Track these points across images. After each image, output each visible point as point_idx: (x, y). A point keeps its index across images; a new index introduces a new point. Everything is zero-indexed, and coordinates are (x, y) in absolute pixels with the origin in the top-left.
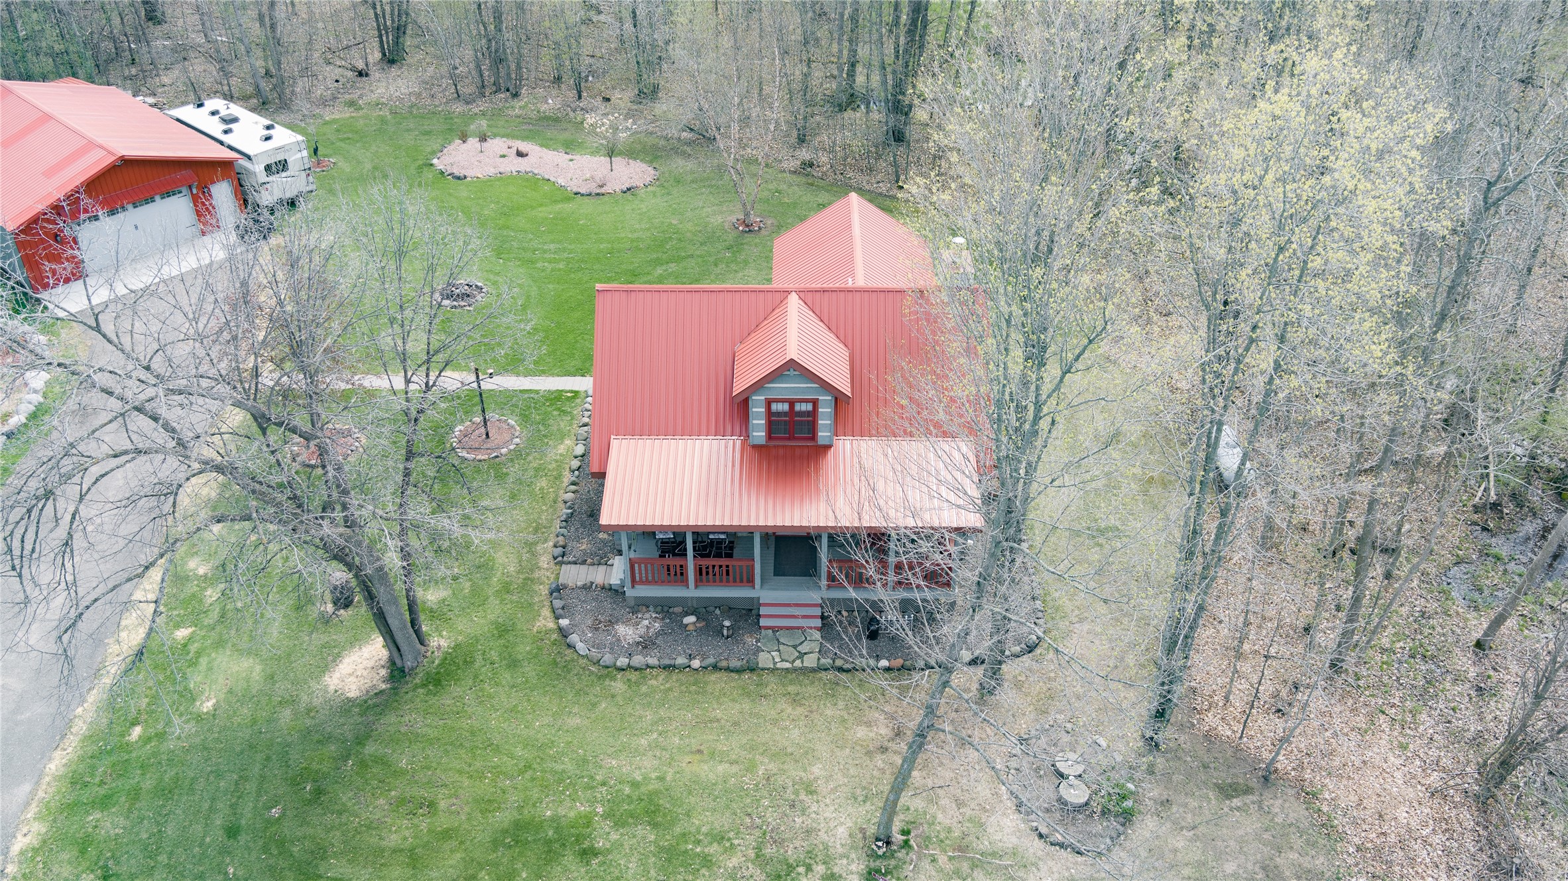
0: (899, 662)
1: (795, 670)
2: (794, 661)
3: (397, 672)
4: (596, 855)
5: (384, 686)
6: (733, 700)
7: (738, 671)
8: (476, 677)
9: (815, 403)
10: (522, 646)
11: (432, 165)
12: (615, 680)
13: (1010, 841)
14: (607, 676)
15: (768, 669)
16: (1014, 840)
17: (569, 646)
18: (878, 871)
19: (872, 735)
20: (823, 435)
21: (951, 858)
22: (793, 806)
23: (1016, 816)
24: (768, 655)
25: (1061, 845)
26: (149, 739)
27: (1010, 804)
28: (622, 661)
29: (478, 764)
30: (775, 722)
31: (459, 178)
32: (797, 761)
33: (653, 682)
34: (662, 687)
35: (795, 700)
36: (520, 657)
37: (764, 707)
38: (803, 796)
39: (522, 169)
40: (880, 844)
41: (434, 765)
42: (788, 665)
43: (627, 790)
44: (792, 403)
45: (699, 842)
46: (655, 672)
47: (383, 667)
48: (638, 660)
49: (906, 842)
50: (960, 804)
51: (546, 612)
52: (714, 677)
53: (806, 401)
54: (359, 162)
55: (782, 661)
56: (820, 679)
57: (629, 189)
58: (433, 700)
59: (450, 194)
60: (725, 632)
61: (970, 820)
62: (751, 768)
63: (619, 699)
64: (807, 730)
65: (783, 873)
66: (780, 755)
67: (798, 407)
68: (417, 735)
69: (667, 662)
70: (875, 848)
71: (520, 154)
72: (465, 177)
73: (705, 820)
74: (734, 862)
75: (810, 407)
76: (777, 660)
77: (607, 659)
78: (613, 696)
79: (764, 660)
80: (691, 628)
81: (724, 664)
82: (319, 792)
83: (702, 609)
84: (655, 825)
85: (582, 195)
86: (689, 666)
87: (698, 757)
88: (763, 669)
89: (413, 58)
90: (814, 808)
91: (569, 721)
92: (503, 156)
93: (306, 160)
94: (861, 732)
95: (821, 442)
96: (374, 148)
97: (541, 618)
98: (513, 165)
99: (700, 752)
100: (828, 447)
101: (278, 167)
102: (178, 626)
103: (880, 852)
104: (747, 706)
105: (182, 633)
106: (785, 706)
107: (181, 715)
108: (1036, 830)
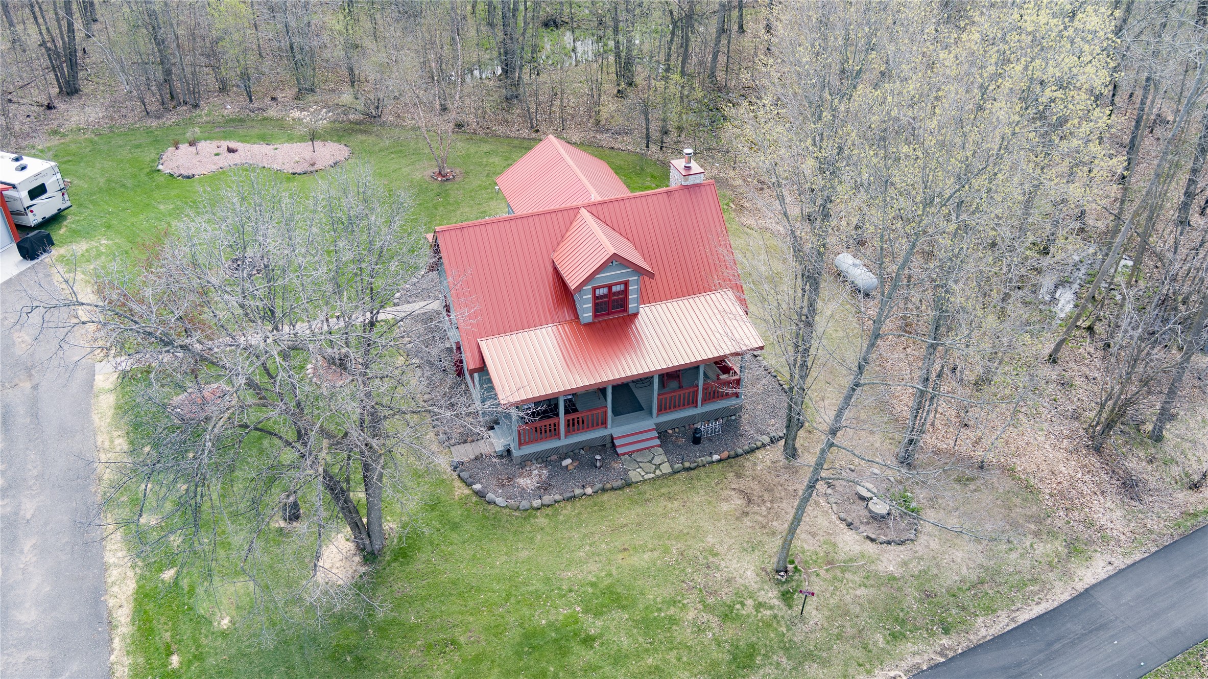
0: (725, 454)
1: (659, 477)
2: (654, 472)
3: (369, 555)
4: (594, 640)
5: (363, 569)
6: (628, 509)
7: (619, 488)
8: (432, 543)
9: (626, 284)
10: (454, 512)
11: (158, 170)
12: (537, 517)
13: (857, 549)
14: (529, 516)
15: (640, 482)
16: (858, 548)
17: (489, 503)
18: (788, 592)
19: (733, 506)
20: (632, 306)
21: (827, 571)
22: (708, 567)
23: (851, 532)
24: (635, 473)
25: (889, 543)
26: (190, 663)
27: (843, 525)
28: (536, 503)
29: (471, 604)
30: (665, 515)
31: (188, 177)
32: (694, 537)
33: (565, 512)
34: (573, 513)
35: (670, 497)
36: (457, 520)
37: (651, 507)
38: (711, 559)
39: (238, 161)
40: (782, 573)
41: (438, 613)
42: (652, 476)
43: (590, 590)
44: (610, 287)
45: (660, 610)
46: (562, 504)
47: (355, 555)
48: (547, 499)
49: (796, 568)
50: (813, 535)
51: (458, 484)
52: (606, 497)
53: (620, 283)
54: (91, 178)
55: (647, 473)
56: (679, 479)
57: (335, 164)
58: (408, 569)
59: (189, 191)
60: (598, 464)
61: (825, 543)
62: (666, 551)
63: (547, 529)
64: (689, 515)
65: (728, 612)
66: (680, 536)
67: (614, 289)
68: (411, 597)
69: (569, 495)
70: (779, 577)
71: (231, 150)
72: (194, 176)
73: (655, 594)
74: (691, 615)
75: (622, 287)
76: (643, 474)
77: (525, 504)
78: (542, 529)
79: (634, 475)
80: (571, 467)
81: (608, 486)
82: (359, 660)
83: (571, 452)
84: (624, 607)
85: (300, 174)
86: (585, 494)
87: (626, 553)
88: (636, 483)
89: (87, 88)
90: (723, 564)
91: (520, 555)
92: (217, 154)
93: (61, 182)
94: (725, 507)
95: (631, 311)
96: (98, 165)
97: (456, 489)
98: (228, 160)
99: (625, 549)
100: (636, 315)
101: (37, 192)
102: (160, 570)
103: (784, 580)
104: (640, 510)
105: (168, 575)
106: (665, 503)
107: (206, 636)
108: (868, 537)
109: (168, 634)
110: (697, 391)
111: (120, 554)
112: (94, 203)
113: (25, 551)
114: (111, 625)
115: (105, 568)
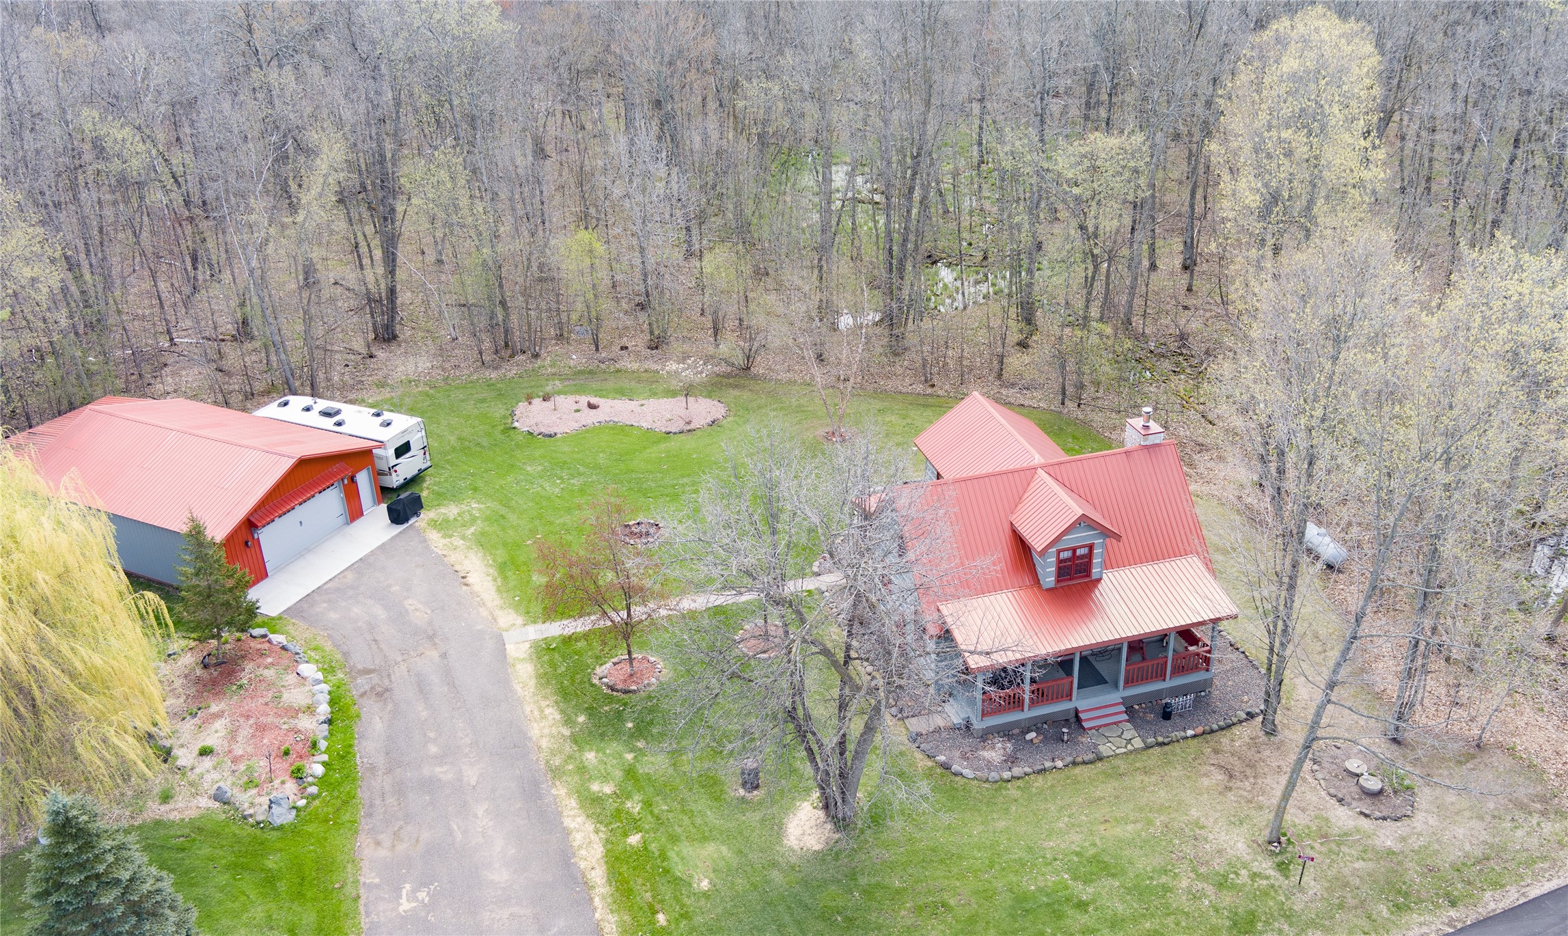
0: (1200, 730)
1: (1131, 752)
2: (1126, 747)
3: (840, 823)
4: (1087, 905)
5: (837, 836)
6: (1103, 782)
7: (1091, 762)
8: (902, 812)
9: (1091, 547)
11: (514, 428)
12: (1009, 789)
13: (1351, 824)
14: (1000, 788)
15: (1112, 756)
16: (1353, 823)
17: (956, 774)
18: (1283, 863)
19: (1214, 781)
20: (1096, 571)
21: (1322, 844)
22: (1196, 839)
23: (1343, 808)
24: (1105, 747)
25: (1384, 819)
26: (678, 921)
27: (1333, 801)
28: (1006, 775)
29: (955, 870)
30: (1144, 789)
31: (550, 436)
32: (1177, 811)
33: (1036, 784)
34: (1046, 786)
35: (1146, 771)
37: (1128, 781)
38: (1198, 832)
39: (603, 419)
40: (1276, 844)
41: (922, 878)
42: (1124, 750)
43: (1076, 859)
44: (1074, 550)
45: (1151, 878)
46: (1032, 777)
47: (825, 822)
48: (1017, 771)
49: (1289, 840)
50: (1303, 810)
51: (919, 755)
52: (1077, 770)
53: (1085, 546)
55: (1118, 748)
56: (1153, 754)
57: (713, 422)
58: (883, 836)
59: (554, 451)
60: (1066, 738)
61: (1316, 817)
62: (1150, 823)
63: (1021, 801)
64: (1169, 789)
65: (1222, 881)
66: (1161, 810)
67: (1079, 552)
68: (892, 863)
69: (1037, 768)
70: (1273, 848)
71: (592, 406)
72: (556, 434)
73: (1144, 863)
74: (1184, 883)
75: (1086, 550)
76: (1114, 748)
77: (994, 775)
78: (1016, 801)
79: (1105, 749)
80: (1036, 741)
81: (1079, 759)
82: (849, 920)
83: (1035, 725)
84: (1114, 875)
85: (675, 433)
86: (1055, 767)
87: (1108, 825)
88: (1108, 757)
89: (405, 333)
90: (1211, 837)
91: (997, 825)
92: (578, 411)
93: (423, 439)
94: (1206, 782)
95: (1094, 577)
97: (918, 761)
98: (591, 417)
99: (1106, 821)
100: (1099, 580)
101: (403, 450)
102: (626, 835)
103: (1277, 851)
104: (1116, 784)
105: (634, 839)
106: (1142, 777)
107: (689, 897)
108: (1362, 813)
109: (648, 894)
110: (1166, 663)
111: (579, 820)
112: (452, 463)
113: (480, 816)
114: (588, 886)
115: (567, 833)
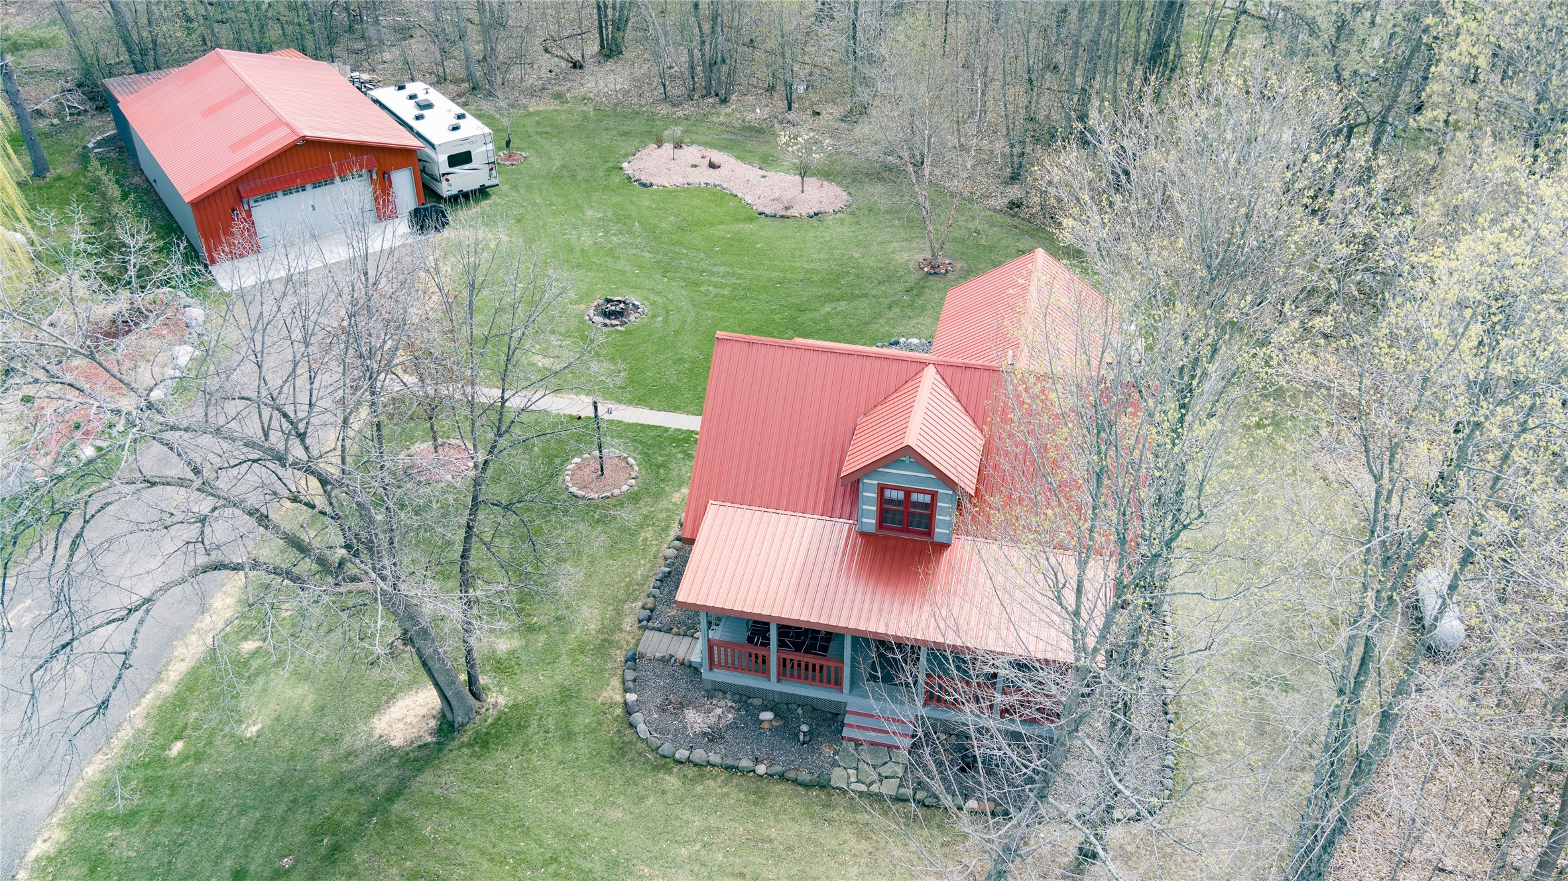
0: (988, 806)
1: (870, 795)
2: (871, 784)
3: (447, 727)
5: (429, 739)
6: (793, 819)
7: (807, 786)
8: (526, 744)
9: (934, 495)
10: (581, 717)
11: (621, 168)
12: (670, 773)
14: (663, 767)
15: (840, 789)
17: (631, 725)
20: (940, 532)
24: (844, 773)
26: (187, 758)
28: (682, 754)
29: (503, 846)
30: (833, 854)
31: (645, 185)
33: (711, 783)
34: (719, 791)
35: (863, 832)
36: (576, 729)
37: (825, 833)
39: (711, 182)
41: (458, 839)
42: (863, 788)
44: (908, 493)
46: (715, 771)
47: (434, 717)
48: (699, 755)
51: (616, 682)
52: (778, 788)
53: (924, 492)
54: (550, 159)
55: (858, 781)
56: (895, 811)
57: (816, 214)
58: (476, 764)
59: (632, 202)
60: (801, 738)
63: (669, 796)
64: (867, 870)
67: (914, 497)
68: (449, 801)
69: (730, 762)
71: (712, 166)
72: (651, 185)
75: (927, 499)
76: (853, 779)
77: (667, 748)
78: (664, 792)
79: (838, 777)
80: (766, 725)
81: (792, 775)
82: (336, 848)
83: (782, 707)
85: (767, 216)
86: (754, 771)
88: (834, 788)
89: (632, 52)
91: (610, 813)
92: (695, 166)
93: (491, 154)
95: (937, 539)
96: (569, 145)
97: (609, 688)
98: (704, 176)
100: (945, 546)
101: (460, 159)
102: (246, 638)
104: (806, 829)
105: (248, 647)
106: (849, 836)
107: (224, 736)
109: (195, 714)
112: (529, 188)
114: (158, 676)
115: (204, 609)
